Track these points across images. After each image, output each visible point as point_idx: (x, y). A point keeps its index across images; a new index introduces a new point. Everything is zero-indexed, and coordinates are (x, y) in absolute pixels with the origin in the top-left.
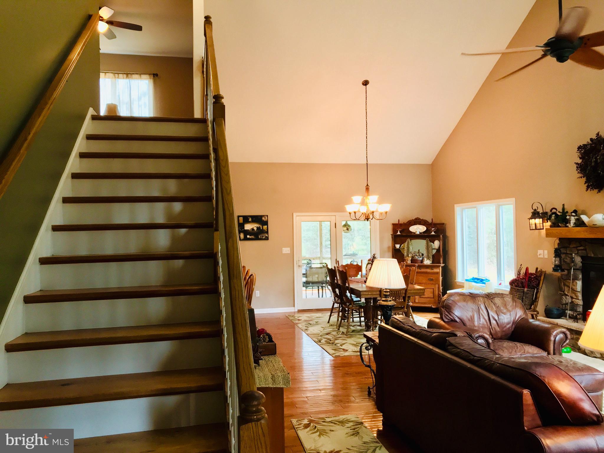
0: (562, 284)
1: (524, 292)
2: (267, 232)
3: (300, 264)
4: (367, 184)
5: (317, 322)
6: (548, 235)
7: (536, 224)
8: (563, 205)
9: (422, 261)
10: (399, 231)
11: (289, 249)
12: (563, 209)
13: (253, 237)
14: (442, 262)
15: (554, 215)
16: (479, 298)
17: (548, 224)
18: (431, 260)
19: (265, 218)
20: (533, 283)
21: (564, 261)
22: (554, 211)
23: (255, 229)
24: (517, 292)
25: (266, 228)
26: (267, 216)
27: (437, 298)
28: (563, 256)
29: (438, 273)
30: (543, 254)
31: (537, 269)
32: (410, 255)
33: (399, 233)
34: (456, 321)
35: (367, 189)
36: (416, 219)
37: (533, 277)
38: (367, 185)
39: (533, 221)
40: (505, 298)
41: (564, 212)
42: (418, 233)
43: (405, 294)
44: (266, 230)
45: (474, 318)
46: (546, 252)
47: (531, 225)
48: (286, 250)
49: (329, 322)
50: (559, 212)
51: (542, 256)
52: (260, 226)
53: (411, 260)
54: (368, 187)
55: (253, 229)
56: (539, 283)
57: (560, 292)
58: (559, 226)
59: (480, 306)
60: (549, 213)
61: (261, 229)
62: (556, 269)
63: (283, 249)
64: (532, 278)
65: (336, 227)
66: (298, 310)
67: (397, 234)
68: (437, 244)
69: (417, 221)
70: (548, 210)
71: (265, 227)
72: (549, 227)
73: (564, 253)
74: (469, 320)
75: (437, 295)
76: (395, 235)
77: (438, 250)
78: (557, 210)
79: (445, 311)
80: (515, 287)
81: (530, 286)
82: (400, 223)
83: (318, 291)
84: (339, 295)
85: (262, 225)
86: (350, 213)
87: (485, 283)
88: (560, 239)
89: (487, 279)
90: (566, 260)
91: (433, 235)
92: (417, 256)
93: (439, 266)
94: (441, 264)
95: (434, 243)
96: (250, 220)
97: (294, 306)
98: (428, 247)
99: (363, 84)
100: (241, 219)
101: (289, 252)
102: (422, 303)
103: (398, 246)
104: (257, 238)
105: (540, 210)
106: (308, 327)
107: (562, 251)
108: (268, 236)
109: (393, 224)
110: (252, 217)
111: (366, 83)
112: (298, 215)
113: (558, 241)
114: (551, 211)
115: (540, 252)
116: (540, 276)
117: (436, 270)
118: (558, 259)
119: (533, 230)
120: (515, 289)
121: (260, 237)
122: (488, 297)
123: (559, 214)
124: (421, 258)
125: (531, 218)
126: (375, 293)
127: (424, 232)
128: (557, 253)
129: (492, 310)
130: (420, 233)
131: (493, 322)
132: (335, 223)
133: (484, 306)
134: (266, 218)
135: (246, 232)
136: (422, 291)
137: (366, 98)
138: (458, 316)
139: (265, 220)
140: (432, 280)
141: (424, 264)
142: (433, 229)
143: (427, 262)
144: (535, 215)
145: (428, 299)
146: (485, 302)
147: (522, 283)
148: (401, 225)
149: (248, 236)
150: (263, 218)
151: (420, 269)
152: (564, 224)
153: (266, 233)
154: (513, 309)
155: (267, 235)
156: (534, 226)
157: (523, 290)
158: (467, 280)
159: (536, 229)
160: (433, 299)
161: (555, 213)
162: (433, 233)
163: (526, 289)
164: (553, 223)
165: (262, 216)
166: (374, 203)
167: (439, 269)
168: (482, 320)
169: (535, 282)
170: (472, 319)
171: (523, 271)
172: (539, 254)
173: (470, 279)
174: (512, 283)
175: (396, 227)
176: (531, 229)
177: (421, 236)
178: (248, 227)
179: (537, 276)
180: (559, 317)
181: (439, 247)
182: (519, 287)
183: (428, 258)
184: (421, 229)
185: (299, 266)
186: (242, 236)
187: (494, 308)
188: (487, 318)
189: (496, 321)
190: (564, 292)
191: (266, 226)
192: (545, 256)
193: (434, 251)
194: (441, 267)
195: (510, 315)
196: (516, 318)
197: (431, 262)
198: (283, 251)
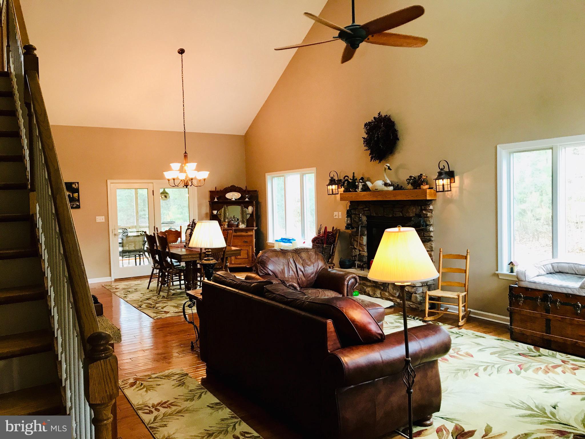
0: (353, 239)
1: (323, 248)
2: (78, 200)
3: (116, 233)
4: (186, 151)
5: (136, 289)
6: (342, 199)
7: (332, 190)
8: (354, 173)
9: (238, 225)
10: (216, 198)
11: (103, 217)
12: (354, 177)
14: (255, 225)
15: (346, 182)
16: (288, 253)
17: (342, 189)
18: (246, 224)
19: (75, 185)
20: (330, 239)
21: (354, 220)
22: (346, 178)
24: (318, 248)
25: (77, 196)
26: (78, 183)
27: (251, 258)
28: (353, 216)
29: (252, 236)
30: (337, 216)
31: (333, 228)
32: (226, 220)
33: (216, 200)
34: (270, 275)
35: (186, 156)
36: (232, 186)
37: (330, 234)
38: (186, 153)
39: (330, 187)
40: (309, 252)
41: (354, 180)
42: (234, 199)
43: (224, 255)
44: (77, 198)
45: (284, 271)
46: (340, 213)
47: (329, 191)
48: (100, 219)
49: (148, 288)
50: (350, 179)
51: (337, 217)
52: (70, 194)
53: (228, 225)
54: (186, 154)
56: (335, 239)
57: (351, 247)
58: (350, 191)
59: (289, 261)
60: (343, 180)
61: (71, 196)
62: (348, 227)
63: (97, 217)
64: (330, 236)
65: (153, 195)
66: (115, 279)
67: (215, 200)
68: (250, 209)
69: (233, 189)
70: (342, 178)
71: (76, 195)
72: (343, 192)
73: (354, 214)
74: (280, 272)
75: (251, 255)
76: (212, 201)
77: (252, 215)
78: (349, 178)
79: (260, 266)
80: (316, 244)
81: (328, 242)
82: (217, 190)
83: (135, 260)
84: (158, 260)
85: (73, 193)
86: (168, 180)
87: (291, 242)
88: (351, 202)
89: (293, 239)
90: (355, 220)
91: (247, 201)
92: (233, 221)
93: (253, 229)
94: (254, 227)
95: (248, 209)
97: (111, 276)
98: (243, 213)
99: (179, 52)
101: (104, 221)
102: (238, 264)
103: (215, 212)
105: (336, 178)
106: (127, 295)
107: (352, 212)
108: (80, 204)
109: (211, 192)
111: (181, 52)
112: (112, 182)
113: (349, 204)
114: (344, 178)
115: (336, 213)
116: (336, 234)
117: (250, 233)
118: (349, 219)
119: (330, 194)
120: (316, 245)
121: (71, 205)
122: (296, 251)
123: (350, 181)
124: (237, 223)
125: (329, 185)
126: (195, 256)
127: (239, 199)
128: (349, 214)
129: (299, 263)
130: (235, 199)
131: (300, 273)
132: (153, 191)
133: (293, 260)
134: (77, 185)
136: (238, 252)
137: (182, 66)
138: (271, 270)
139: (75, 187)
140: (246, 242)
141: (239, 228)
142: (247, 196)
143: (242, 226)
144: (332, 182)
145: (244, 260)
146: (293, 256)
147: (322, 240)
148: (218, 192)
150: (74, 186)
151: (236, 233)
152: (354, 189)
153: (77, 201)
154: (316, 261)
155: (78, 204)
156: (331, 191)
157: (323, 246)
158: (276, 241)
159: (333, 194)
160: (247, 260)
161: (347, 180)
162: (247, 199)
163: (325, 245)
164: (345, 189)
165: (71, 183)
166: (193, 170)
167: (253, 232)
168: (291, 272)
169: (331, 239)
170: (283, 272)
171: (323, 230)
172: (335, 215)
173: (279, 240)
174: (314, 241)
175: (213, 194)
176: (329, 194)
177: (236, 202)
179: (333, 234)
180: (350, 268)
181: (253, 212)
182: (319, 244)
183: (243, 222)
184: (236, 196)
185: (115, 235)
187: (301, 261)
188: (295, 270)
189: (302, 272)
190: (353, 246)
191: (77, 194)
192: (339, 216)
193: (248, 216)
194: (254, 230)
195: (314, 266)
196: (318, 269)
197: (245, 226)
198: (97, 220)
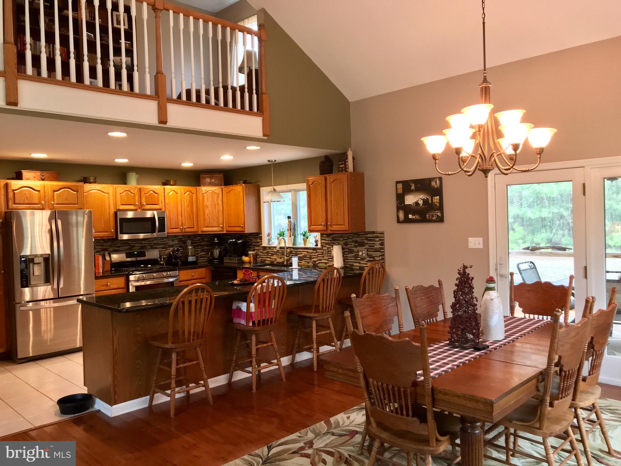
2: (441, 208)
11: (481, 239)
13: (417, 217)
19: (436, 182)
23: (421, 202)
25: (438, 201)
26: (440, 179)
44: (438, 204)
48: (475, 243)
52: (428, 198)
55: (417, 203)
61: (430, 202)
63: (470, 239)
65: (584, 194)
71: (437, 199)
85: (433, 195)
96: (413, 187)
100: (400, 186)
101: (481, 246)
104: (423, 220)
108: (443, 215)
110: (416, 182)
121: (429, 216)
132: (584, 185)
134: (438, 182)
135: (407, 209)
139: (436, 186)
149: (410, 216)
150: (433, 184)
153: (437, 210)
155: (439, 214)
165: (430, 180)
178: (410, 200)
185: (501, 276)
186: (401, 215)
191: (438, 197)
198: (470, 244)
